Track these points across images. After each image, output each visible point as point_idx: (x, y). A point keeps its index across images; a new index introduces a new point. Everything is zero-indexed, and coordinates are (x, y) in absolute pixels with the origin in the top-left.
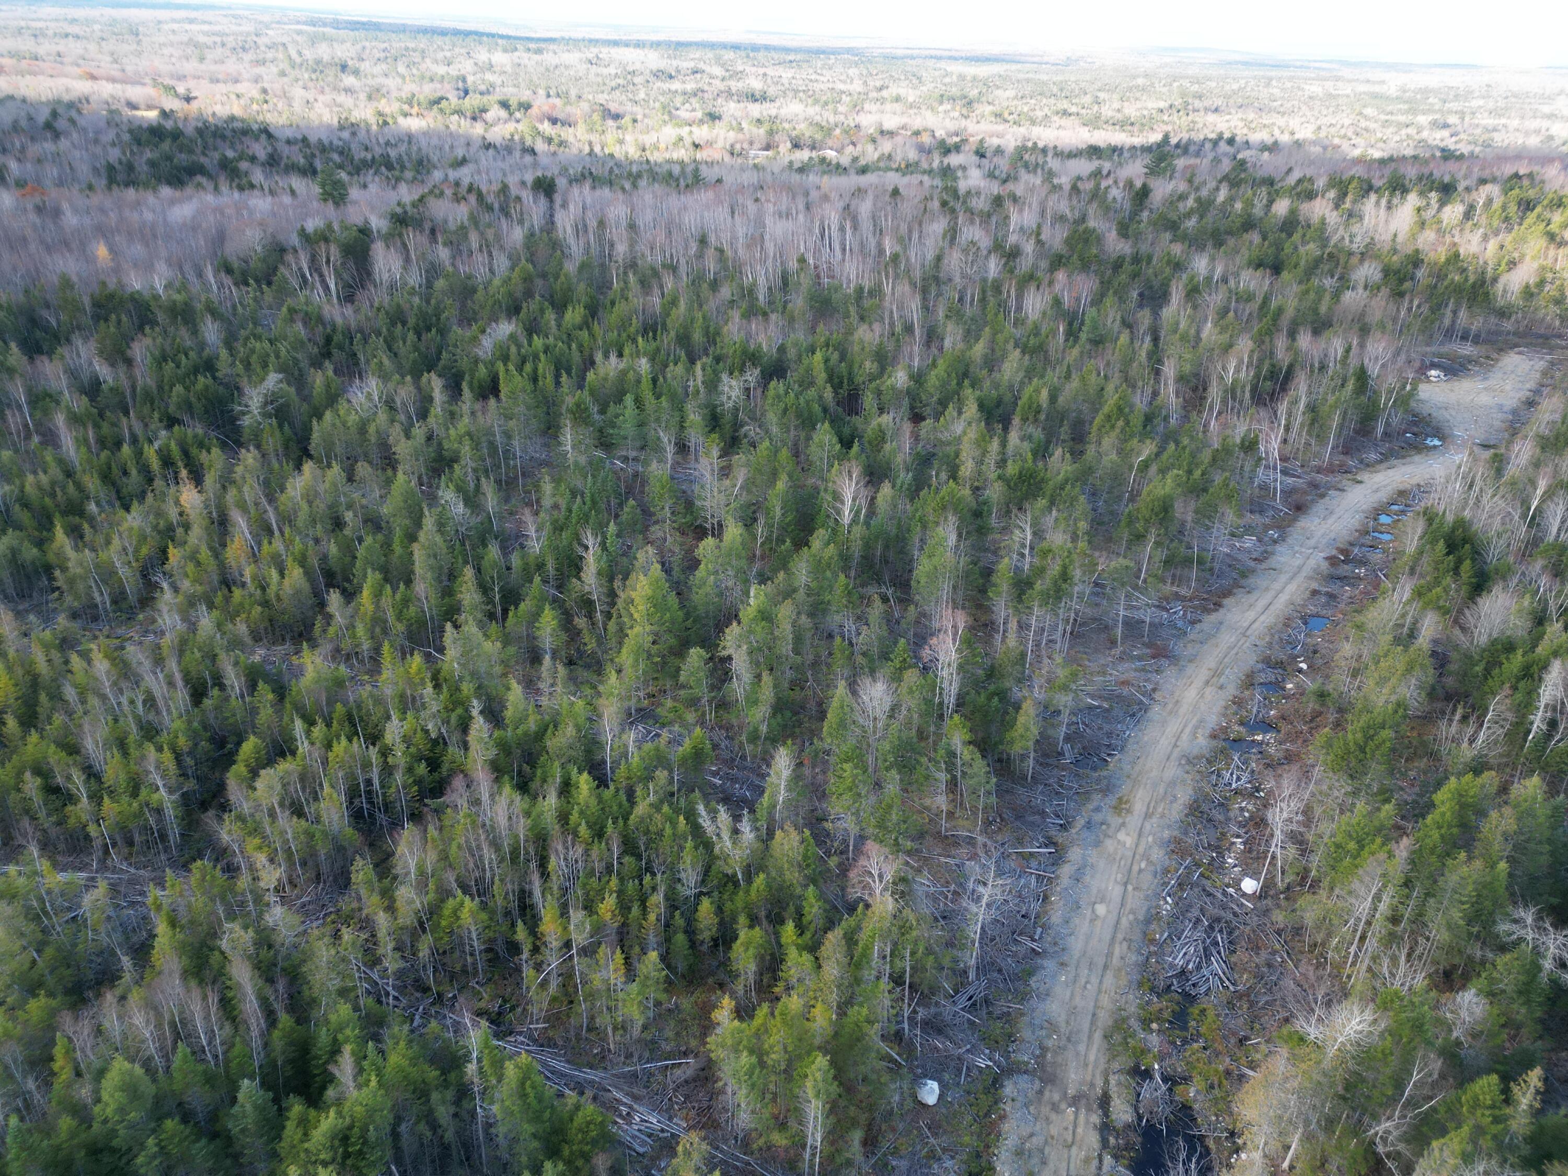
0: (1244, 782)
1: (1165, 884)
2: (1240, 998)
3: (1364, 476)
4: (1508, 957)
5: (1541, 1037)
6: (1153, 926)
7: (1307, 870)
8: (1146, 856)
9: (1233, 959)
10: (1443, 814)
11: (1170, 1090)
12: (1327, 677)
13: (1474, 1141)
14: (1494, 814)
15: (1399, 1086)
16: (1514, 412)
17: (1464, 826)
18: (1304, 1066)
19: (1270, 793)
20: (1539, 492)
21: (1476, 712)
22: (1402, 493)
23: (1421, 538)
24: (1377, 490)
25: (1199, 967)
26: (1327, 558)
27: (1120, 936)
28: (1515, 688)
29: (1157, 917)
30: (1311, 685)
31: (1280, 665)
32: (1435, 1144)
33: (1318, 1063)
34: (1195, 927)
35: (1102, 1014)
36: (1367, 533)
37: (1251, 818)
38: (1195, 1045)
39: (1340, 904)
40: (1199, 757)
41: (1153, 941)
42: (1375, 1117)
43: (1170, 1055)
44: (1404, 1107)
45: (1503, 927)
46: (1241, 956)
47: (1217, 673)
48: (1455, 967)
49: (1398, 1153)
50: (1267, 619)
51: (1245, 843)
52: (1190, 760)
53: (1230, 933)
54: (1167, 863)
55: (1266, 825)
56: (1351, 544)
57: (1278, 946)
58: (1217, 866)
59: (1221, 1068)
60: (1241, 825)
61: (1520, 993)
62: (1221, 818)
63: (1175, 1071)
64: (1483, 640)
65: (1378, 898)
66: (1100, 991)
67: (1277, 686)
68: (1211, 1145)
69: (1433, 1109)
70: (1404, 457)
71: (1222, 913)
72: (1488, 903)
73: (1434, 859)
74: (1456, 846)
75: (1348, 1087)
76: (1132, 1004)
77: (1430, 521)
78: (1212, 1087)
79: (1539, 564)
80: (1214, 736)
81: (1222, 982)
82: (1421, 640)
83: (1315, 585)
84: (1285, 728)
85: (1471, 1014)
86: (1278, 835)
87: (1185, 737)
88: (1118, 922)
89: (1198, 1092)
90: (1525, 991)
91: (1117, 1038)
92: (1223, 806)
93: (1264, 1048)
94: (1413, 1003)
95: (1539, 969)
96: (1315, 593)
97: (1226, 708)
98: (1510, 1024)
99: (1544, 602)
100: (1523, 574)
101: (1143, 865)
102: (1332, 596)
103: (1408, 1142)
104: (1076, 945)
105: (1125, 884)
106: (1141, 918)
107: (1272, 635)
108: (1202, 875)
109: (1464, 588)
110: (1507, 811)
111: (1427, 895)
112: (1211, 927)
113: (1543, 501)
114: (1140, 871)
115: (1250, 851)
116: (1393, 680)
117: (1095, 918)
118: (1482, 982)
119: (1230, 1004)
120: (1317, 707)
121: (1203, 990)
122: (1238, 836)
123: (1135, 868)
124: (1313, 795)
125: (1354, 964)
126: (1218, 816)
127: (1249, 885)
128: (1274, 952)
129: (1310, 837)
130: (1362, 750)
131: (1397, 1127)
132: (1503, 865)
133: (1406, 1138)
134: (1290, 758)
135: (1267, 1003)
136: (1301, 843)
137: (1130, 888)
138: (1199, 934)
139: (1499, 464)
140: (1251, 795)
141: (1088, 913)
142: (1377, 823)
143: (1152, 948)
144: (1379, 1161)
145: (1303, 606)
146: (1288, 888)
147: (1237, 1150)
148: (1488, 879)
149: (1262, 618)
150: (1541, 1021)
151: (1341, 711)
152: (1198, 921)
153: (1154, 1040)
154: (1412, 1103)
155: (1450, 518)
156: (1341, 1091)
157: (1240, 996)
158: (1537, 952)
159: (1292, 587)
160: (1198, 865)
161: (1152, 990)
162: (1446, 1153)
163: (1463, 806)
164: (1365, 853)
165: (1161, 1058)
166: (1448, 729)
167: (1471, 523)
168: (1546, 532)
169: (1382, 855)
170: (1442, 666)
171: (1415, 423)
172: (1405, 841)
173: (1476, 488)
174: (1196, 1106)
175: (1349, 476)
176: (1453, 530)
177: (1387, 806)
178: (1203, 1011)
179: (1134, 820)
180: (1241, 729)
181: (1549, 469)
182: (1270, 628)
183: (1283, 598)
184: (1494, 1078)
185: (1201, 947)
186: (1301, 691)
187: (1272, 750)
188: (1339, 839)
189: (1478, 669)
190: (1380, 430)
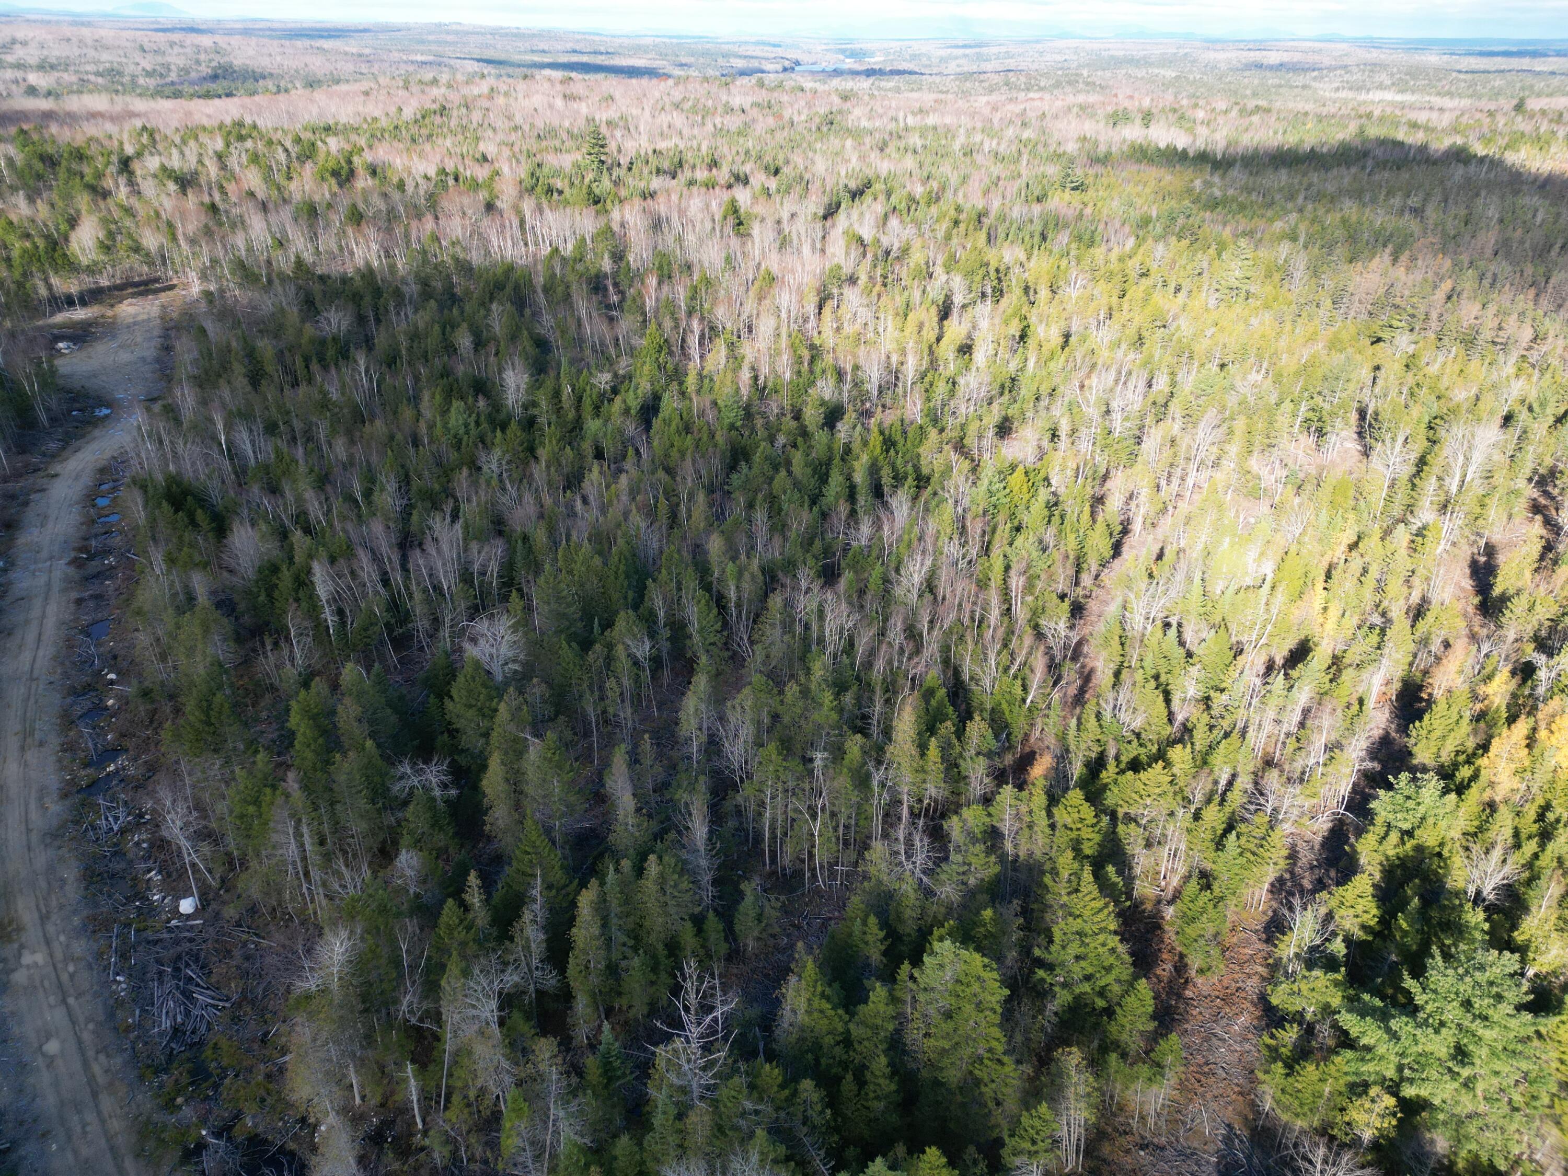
0: (124, 818)
1: (106, 968)
2: (240, 1006)
3: (57, 468)
4: (411, 808)
5: (462, 846)
6: (120, 1014)
7: (228, 854)
8: (69, 958)
9: (213, 980)
10: (304, 734)
11: (229, 1139)
12: (140, 675)
13: (463, 957)
14: (340, 708)
15: (397, 962)
16: (158, 360)
17: (324, 732)
18: (322, 1016)
19: (154, 811)
20: (220, 426)
21: (281, 635)
22: (103, 471)
23: (145, 506)
24: (77, 478)
25: (187, 1013)
26: (69, 564)
27: (91, 1053)
28: (297, 600)
29: (120, 1003)
30: (130, 690)
31: (88, 688)
32: (443, 983)
33: (331, 1004)
34: (161, 983)
35: (120, 1140)
36: (93, 522)
37: (152, 846)
38: (227, 1081)
39: (274, 861)
40: (63, 826)
41: (128, 1029)
42: (396, 1001)
43: (210, 1111)
44: (411, 974)
45: (396, 788)
46: (219, 970)
47: (27, 733)
48: (384, 842)
49: (427, 1011)
50: (46, 652)
51: (160, 872)
52: (54, 836)
53: (197, 960)
54: (95, 947)
55: (169, 843)
56: (85, 539)
57: (245, 937)
58: (148, 911)
59: (260, 1078)
60: (145, 859)
61: (433, 826)
62: (123, 865)
63: (223, 1119)
64: (251, 574)
65: (298, 835)
66: (103, 1122)
67: (99, 709)
68: (292, 1146)
69: (429, 958)
70: (83, 436)
71: (179, 949)
72: (377, 779)
73: (319, 774)
74: (329, 751)
75: (364, 998)
76: (145, 1101)
77: (144, 488)
78: (263, 1100)
79: (255, 489)
80: (65, 796)
81: (215, 1007)
82: (200, 600)
83: (74, 595)
84: (130, 743)
85: (412, 868)
86: (185, 844)
87: (34, 815)
88: (80, 1042)
89: (254, 1117)
90: (435, 824)
91: (150, 1145)
92: (118, 853)
93: (284, 1028)
94: (370, 896)
95: (433, 799)
96: (79, 602)
97: (60, 760)
98: (441, 854)
99: (277, 517)
100: (248, 502)
101: (71, 968)
102: (98, 597)
103: (427, 997)
104: (49, 1102)
105: (64, 1001)
106: (101, 1018)
107: (62, 664)
108: (138, 931)
109: (210, 535)
110: (347, 701)
111: (332, 805)
112: (177, 970)
113: (227, 434)
114: (72, 976)
115: (169, 875)
116: (200, 646)
117: (51, 1061)
118: (406, 840)
119: (236, 1019)
120: (149, 707)
121: (203, 1029)
122: (149, 871)
123: (65, 977)
124: (193, 786)
125: (312, 901)
126: (117, 866)
127: (187, 906)
128: (245, 944)
129: (214, 825)
130: (209, 723)
131: (414, 994)
132: (369, 743)
133: (425, 996)
134: (152, 768)
135: (265, 990)
136: (209, 836)
137: (71, 1001)
138: (170, 984)
139: (172, 413)
140: (138, 824)
141: (40, 1062)
142: (260, 775)
143: (132, 1036)
144: (419, 1029)
145: (76, 620)
146: (223, 880)
147: (315, 1127)
148: (365, 760)
149: (41, 653)
150: (456, 834)
151: (172, 697)
152: (160, 973)
153: (188, 1113)
154: (413, 968)
155: (159, 477)
156: (360, 1007)
157: (238, 1005)
158: (427, 789)
159: (53, 609)
160: (128, 925)
161: (157, 1072)
162: (453, 981)
163: (314, 718)
164: (264, 808)
165: (203, 1121)
166: (267, 662)
167: (179, 473)
168: (246, 458)
169: (280, 800)
170: (234, 610)
171: (74, 400)
172: (291, 775)
173: (166, 442)
174: (260, 1129)
175: (41, 473)
176: (169, 487)
177: (259, 757)
178: (216, 1047)
179: (32, 934)
180: (89, 771)
181: (217, 403)
182: (55, 658)
183: (51, 622)
184: (450, 902)
185: (178, 995)
186: (124, 701)
187: (132, 771)
188: (237, 811)
189: (262, 598)
190: (43, 417)
